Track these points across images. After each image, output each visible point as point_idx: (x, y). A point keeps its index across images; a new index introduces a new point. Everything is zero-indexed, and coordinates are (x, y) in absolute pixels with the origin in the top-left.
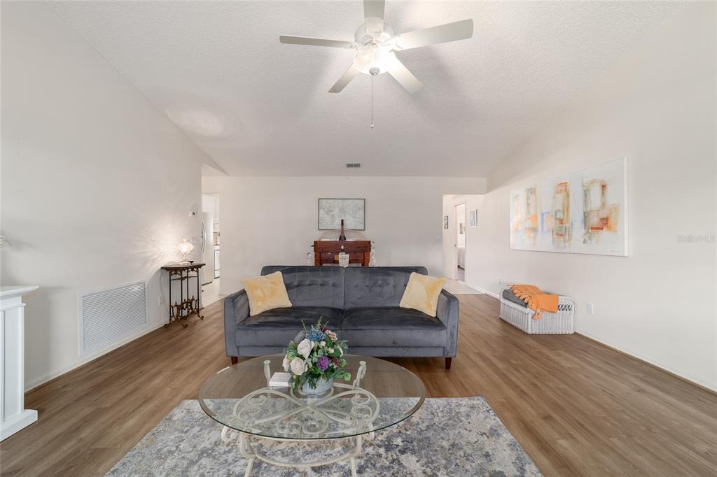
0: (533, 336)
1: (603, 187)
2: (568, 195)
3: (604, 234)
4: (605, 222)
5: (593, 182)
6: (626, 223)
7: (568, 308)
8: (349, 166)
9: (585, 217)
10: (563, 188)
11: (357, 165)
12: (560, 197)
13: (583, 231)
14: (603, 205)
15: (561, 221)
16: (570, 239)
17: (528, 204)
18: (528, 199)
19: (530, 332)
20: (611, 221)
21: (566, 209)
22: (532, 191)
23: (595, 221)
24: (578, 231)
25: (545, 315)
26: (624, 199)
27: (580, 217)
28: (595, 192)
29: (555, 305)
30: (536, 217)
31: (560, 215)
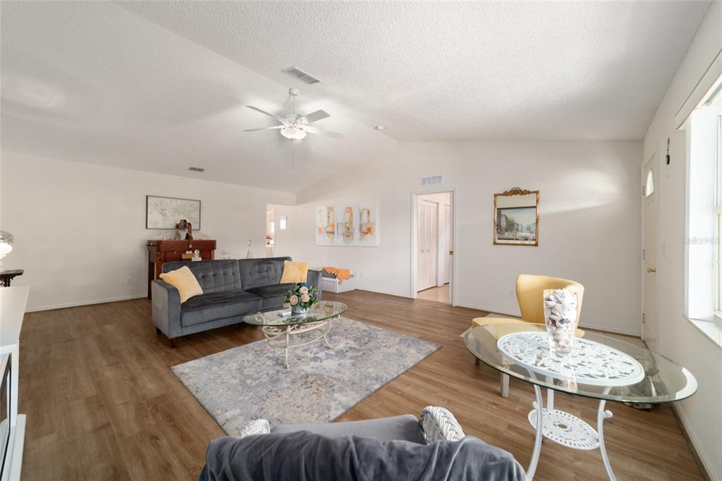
0: (339, 293)
1: (369, 212)
2: (352, 214)
3: (369, 235)
4: (369, 230)
5: (364, 209)
6: (377, 230)
7: (352, 276)
8: (192, 169)
9: (360, 227)
10: (349, 210)
11: (201, 170)
12: (348, 215)
13: (359, 234)
14: (369, 221)
15: (348, 229)
16: (353, 239)
17: (329, 217)
18: (329, 213)
19: (337, 292)
20: (372, 228)
21: (351, 222)
22: (331, 209)
23: (364, 229)
24: (357, 234)
25: (344, 281)
26: (376, 218)
27: (358, 227)
28: (365, 214)
29: (348, 276)
30: (334, 225)
31: (348, 225)
